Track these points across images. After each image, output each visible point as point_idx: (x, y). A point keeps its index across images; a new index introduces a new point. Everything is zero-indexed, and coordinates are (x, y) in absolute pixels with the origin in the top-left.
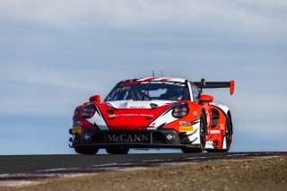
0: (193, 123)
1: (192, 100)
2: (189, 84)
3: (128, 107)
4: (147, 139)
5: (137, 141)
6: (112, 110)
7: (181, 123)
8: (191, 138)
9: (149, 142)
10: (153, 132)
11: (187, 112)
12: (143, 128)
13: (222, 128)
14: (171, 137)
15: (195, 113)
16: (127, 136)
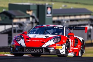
0: (62, 45)
1: (65, 35)
2: (64, 28)
3: (36, 37)
4: (42, 51)
5: (38, 52)
6: (29, 38)
7: (57, 45)
8: (61, 51)
9: (42, 52)
10: (45, 48)
11: (60, 40)
12: (40, 46)
13: (79, 47)
14: (52, 51)
15: (64, 41)
16: (34, 50)
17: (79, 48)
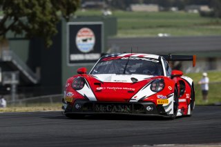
0: (168, 97)
1: (165, 75)
2: (162, 60)
3: (112, 80)
4: (129, 110)
6: (99, 83)
8: (167, 109)
10: (135, 104)
11: (163, 87)
12: (126, 100)
13: (187, 97)
14: (150, 108)
15: (170, 88)
16: (112, 107)
17: (187, 99)
